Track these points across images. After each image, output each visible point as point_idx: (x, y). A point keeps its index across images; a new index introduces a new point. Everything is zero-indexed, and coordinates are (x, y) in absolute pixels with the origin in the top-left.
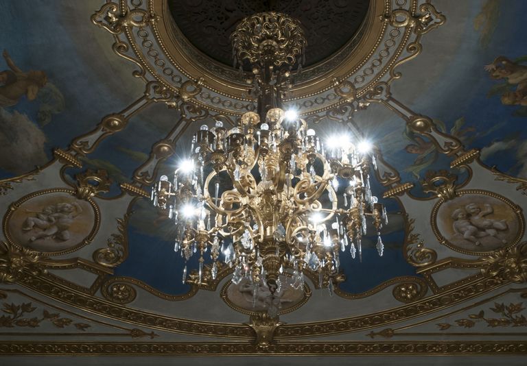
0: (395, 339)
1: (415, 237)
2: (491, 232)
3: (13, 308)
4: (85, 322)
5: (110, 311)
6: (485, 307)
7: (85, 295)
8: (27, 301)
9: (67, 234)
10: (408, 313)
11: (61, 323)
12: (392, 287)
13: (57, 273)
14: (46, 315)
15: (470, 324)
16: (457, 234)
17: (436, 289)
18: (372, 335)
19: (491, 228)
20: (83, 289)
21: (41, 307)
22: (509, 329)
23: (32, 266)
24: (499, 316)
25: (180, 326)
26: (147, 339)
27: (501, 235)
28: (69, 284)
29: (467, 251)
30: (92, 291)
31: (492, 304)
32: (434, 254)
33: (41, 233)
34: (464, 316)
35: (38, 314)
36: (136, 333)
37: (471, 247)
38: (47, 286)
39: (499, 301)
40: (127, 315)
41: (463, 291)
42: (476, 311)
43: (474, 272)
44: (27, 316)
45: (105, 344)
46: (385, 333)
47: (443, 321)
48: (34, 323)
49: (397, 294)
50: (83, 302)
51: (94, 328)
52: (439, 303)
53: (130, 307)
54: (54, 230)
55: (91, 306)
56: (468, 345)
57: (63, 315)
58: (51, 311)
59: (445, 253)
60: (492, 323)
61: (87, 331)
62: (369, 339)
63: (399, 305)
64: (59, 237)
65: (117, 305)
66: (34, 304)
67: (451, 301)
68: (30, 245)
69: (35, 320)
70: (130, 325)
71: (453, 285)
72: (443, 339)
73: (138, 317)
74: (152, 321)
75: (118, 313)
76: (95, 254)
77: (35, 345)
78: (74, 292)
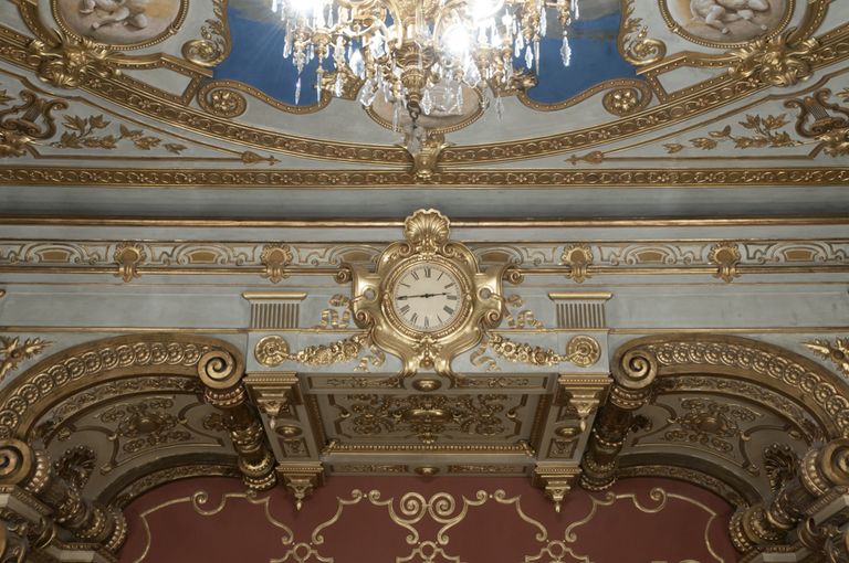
0: (605, 165)
1: (635, 23)
2: (745, 14)
3: (77, 122)
4: (178, 142)
5: (212, 128)
6: (733, 121)
7: (175, 106)
8: (96, 113)
9: (143, 20)
10: (623, 130)
11: (146, 144)
12: (601, 95)
13: (133, 74)
14: (125, 133)
15: (710, 145)
16: (696, 17)
17: (665, 97)
18: (574, 160)
19: (745, 9)
20: (172, 97)
21: (117, 121)
22: (766, 150)
23: (98, 64)
24: (751, 133)
25: (309, 148)
26: (264, 166)
27: (760, 18)
28: (152, 89)
29: (709, 43)
30: (185, 99)
31: (742, 117)
32: (662, 47)
33: (107, 17)
34: (703, 133)
35: (112, 130)
36: (248, 157)
37: (716, 35)
38: (122, 92)
39: (753, 112)
40: (236, 133)
41: (703, 99)
42: (720, 126)
43: (718, 71)
44: (98, 134)
45: (208, 173)
46: (591, 158)
47: (672, 141)
48: (108, 143)
49: (608, 103)
50: (173, 115)
51: (191, 151)
52: (668, 116)
53: (239, 121)
54: (125, 14)
55: (185, 119)
56: (707, 172)
57: (147, 133)
58: (131, 128)
59: (677, 46)
60: (741, 142)
61: (182, 154)
62: (569, 166)
63: (611, 119)
64: (132, 23)
65: (221, 120)
66: (106, 117)
67: (685, 114)
68: (91, 34)
69: (110, 139)
70: (239, 146)
71: (687, 90)
72: (672, 165)
73: (250, 136)
74: (270, 141)
75: (223, 131)
76: (186, 48)
77: (113, 172)
78: (160, 102)
